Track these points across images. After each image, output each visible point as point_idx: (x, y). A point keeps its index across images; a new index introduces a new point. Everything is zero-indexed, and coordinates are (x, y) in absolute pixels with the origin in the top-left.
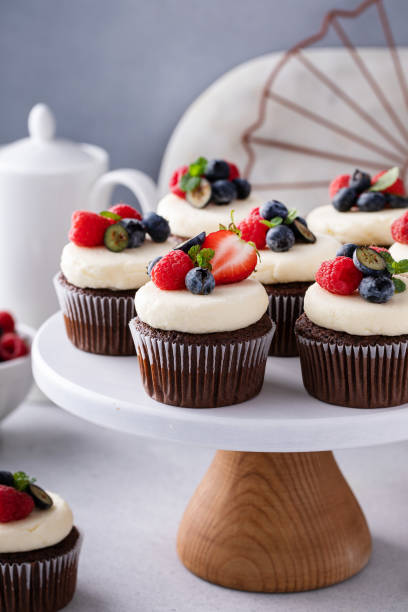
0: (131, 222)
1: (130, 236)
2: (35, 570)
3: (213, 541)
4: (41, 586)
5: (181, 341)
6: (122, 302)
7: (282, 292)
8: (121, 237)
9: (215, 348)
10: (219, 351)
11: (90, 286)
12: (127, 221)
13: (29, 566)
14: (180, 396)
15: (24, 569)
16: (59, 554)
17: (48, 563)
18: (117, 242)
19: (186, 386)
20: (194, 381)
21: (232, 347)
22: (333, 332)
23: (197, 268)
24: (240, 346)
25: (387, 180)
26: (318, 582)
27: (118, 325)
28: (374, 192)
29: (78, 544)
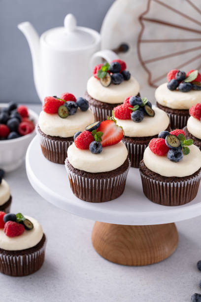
0: (71, 104)
1: (69, 111)
2: (25, 259)
3: (105, 241)
4: (27, 264)
5: (86, 176)
6: (64, 144)
7: (137, 142)
8: (65, 112)
9: (101, 180)
10: (103, 181)
11: (50, 135)
12: (69, 102)
13: (22, 257)
14: (85, 197)
15: (20, 258)
16: (35, 251)
17: (30, 256)
18: (64, 114)
19: (88, 194)
20: (92, 192)
21: (109, 180)
22: (155, 174)
23: (95, 142)
24: (112, 179)
25: (193, 76)
26: (151, 262)
27: (63, 152)
28: (186, 83)
29: (44, 245)
